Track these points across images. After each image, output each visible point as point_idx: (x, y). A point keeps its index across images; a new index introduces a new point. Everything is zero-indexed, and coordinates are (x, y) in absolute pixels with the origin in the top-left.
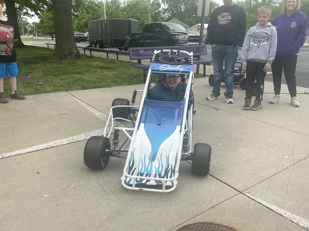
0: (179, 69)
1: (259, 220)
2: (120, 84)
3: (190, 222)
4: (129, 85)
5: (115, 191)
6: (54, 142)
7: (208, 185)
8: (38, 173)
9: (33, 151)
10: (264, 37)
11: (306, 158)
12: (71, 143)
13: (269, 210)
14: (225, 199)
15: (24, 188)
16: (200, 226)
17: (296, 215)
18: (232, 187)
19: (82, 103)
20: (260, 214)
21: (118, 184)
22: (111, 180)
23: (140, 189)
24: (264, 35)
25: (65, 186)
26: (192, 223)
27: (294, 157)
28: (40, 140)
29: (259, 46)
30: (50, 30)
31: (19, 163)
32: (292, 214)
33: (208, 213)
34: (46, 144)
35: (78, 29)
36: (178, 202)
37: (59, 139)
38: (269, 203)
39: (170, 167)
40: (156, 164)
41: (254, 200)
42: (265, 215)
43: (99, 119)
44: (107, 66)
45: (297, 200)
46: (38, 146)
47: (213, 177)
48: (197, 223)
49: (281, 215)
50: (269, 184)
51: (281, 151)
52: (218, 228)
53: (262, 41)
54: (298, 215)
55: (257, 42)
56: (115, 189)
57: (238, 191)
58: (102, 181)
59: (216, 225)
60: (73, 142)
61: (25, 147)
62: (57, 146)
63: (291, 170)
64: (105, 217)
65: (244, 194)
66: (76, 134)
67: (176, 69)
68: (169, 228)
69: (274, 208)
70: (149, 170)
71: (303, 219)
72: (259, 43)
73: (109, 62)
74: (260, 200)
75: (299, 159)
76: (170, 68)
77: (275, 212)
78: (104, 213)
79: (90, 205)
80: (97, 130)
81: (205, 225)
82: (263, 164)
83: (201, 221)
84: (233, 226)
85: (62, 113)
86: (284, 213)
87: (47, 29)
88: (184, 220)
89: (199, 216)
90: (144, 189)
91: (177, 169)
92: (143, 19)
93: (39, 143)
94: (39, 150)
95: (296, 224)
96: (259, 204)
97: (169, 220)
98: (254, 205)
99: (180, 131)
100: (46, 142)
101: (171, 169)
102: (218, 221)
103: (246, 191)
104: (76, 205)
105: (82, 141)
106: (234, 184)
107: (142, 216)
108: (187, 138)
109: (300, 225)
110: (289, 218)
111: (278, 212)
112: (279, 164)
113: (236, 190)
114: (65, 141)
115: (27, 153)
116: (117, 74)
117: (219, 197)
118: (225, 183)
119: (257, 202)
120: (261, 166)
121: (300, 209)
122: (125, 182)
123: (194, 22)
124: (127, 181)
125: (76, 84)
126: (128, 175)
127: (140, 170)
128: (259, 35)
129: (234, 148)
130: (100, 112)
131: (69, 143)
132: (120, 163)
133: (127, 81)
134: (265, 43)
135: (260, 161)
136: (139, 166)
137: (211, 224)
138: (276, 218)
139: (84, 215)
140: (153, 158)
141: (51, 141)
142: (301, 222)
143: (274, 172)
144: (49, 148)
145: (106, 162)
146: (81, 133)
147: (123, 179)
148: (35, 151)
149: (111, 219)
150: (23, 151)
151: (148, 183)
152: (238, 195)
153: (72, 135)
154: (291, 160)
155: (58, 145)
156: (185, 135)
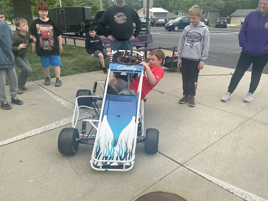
0: (133, 69)
1: (195, 187)
2: (80, 72)
3: (145, 193)
4: (89, 72)
5: (86, 173)
6: (30, 132)
7: (157, 161)
8: (21, 161)
9: (13, 142)
10: (197, 38)
11: (230, 133)
12: (44, 132)
13: (202, 178)
14: (170, 171)
15: (11, 176)
16: (153, 195)
17: (221, 180)
18: (175, 161)
19: (49, 92)
20: (196, 182)
21: (87, 166)
22: (82, 163)
23: (105, 170)
24: (197, 35)
25: (45, 171)
26: (147, 193)
27: (221, 133)
28: (18, 131)
29: (192, 46)
30: (9, 15)
31: (3, 154)
32: (219, 180)
33: (158, 184)
34: (24, 135)
35: (35, 13)
36: (135, 177)
37: (33, 129)
38: (203, 172)
39: (128, 151)
40: (117, 148)
41: (191, 170)
42: (199, 182)
43: (66, 108)
44: (67, 53)
45: (223, 168)
46: (17, 137)
47: (161, 153)
48: (150, 193)
49: (211, 181)
50: (202, 157)
51: (212, 128)
52: (166, 195)
53: (195, 41)
54: (222, 180)
55: (190, 42)
56: (86, 171)
57: (180, 164)
58: (75, 165)
59: (164, 193)
60: (46, 131)
61: (6, 139)
62: (32, 136)
63: (218, 143)
64: (80, 195)
65: (184, 166)
66: (48, 124)
67: (131, 69)
68: (130, 199)
69: (206, 176)
70: (112, 154)
71: (226, 183)
72: (192, 43)
73: (68, 48)
74: (196, 170)
75: (224, 134)
76: (125, 68)
77: (207, 179)
78: (80, 192)
79: (68, 186)
80: (65, 119)
81: (156, 194)
82: (197, 140)
83: (153, 191)
84: (177, 193)
85: (32, 103)
86: (213, 180)
87: (6, 14)
88: (140, 192)
89: (151, 187)
90: (109, 170)
91: (134, 152)
92: (95, 3)
93: (17, 134)
94: (18, 140)
95: (221, 187)
96: (195, 174)
97: (130, 192)
98: (191, 175)
99: (135, 121)
100: (23, 132)
101: (129, 152)
102: (166, 190)
103: (186, 164)
104: (56, 187)
105: (53, 129)
106: (177, 158)
107: (109, 192)
108: (140, 126)
109: (224, 188)
110: (217, 183)
111: (208, 179)
112: (209, 139)
113: (178, 163)
114: (39, 131)
115: (8, 144)
116: (76, 61)
117: (166, 171)
118: (170, 158)
119: (194, 172)
120: (196, 142)
121: (224, 176)
122: (94, 165)
123: (140, 6)
124: (95, 163)
125: (41, 73)
126: (95, 159)
127: (105, 154)
128: (192, 35)
129: (176, 127)
130: (65, 101)
131: (43, 132)
132: (88, 148)
133: (86, 69)
134: (198, 43)
135: (195, 137)
136: (104, 152)
137: (161, 192)
138: (207, 184)
139: (64, 195)
140: (115, 144)
141: (27, 131)
142: (225, 185)
143: (206, 146)
144: (26, 138)
145: (76, 148)
146: (52, 122)
147: (91, 162)
148: (15, 141)
149: (86, 196)
150: (5, 142)
151: (112, 165)
152: (180, 167)
153: (44, 125)
154: (219, 135)
155: (34, 135)
156: (139, 124)
